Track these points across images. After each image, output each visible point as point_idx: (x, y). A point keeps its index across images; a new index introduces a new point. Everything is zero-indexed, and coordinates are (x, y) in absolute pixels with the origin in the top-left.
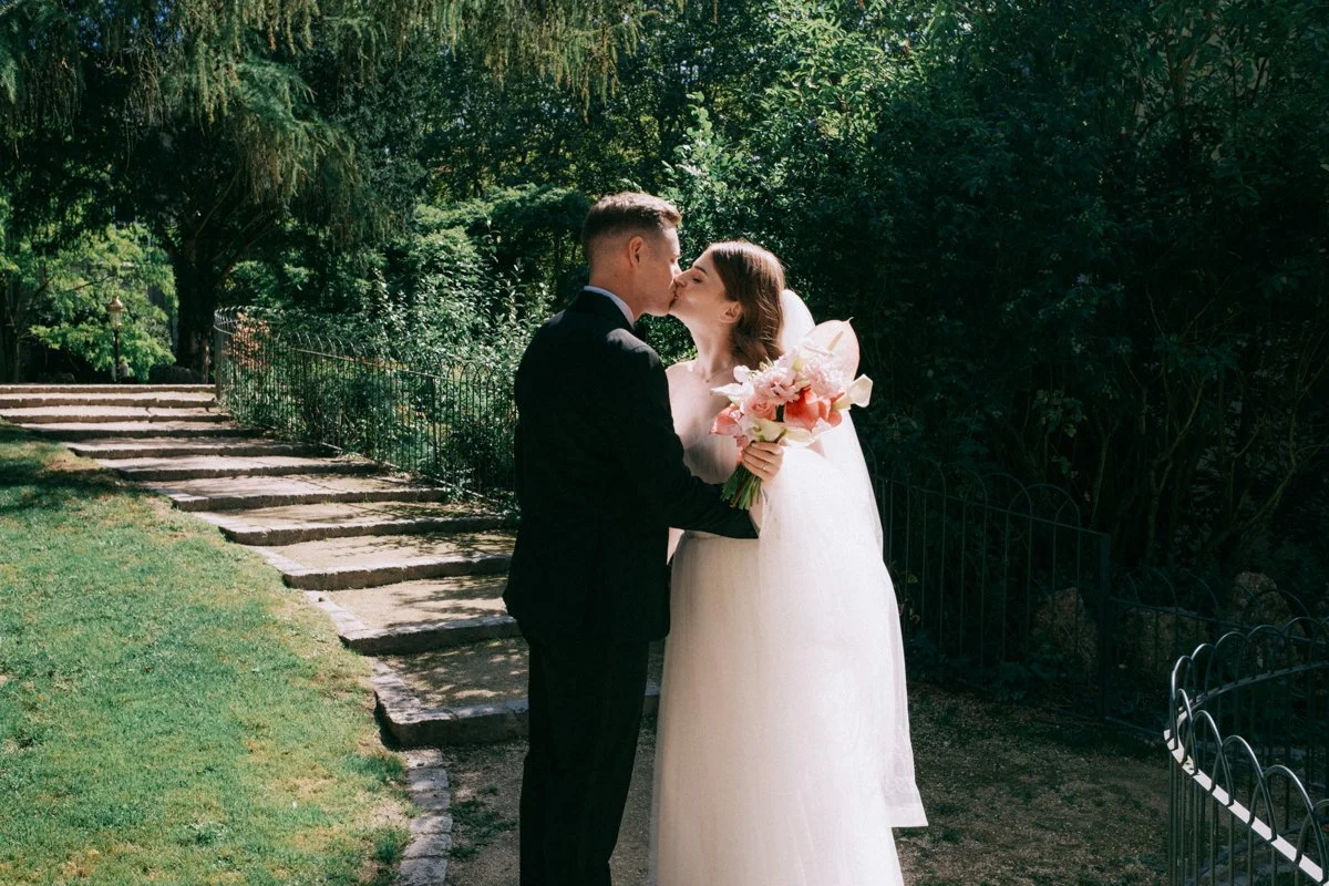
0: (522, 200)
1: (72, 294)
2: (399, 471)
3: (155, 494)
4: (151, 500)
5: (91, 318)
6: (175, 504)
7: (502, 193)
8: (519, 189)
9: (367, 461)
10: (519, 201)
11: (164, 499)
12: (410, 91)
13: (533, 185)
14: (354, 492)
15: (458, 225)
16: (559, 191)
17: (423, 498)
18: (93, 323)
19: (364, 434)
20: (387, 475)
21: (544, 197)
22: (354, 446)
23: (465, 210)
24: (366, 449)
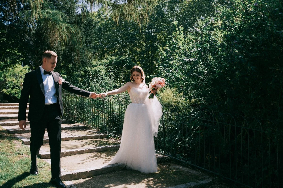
0: (116, 59)
1: (12, 82)
2: (93, 128)
3: (17, 139)
4: (15, 141)
5: (16, 87)
6: (23, 143)
7: (111, 58)
8: (115, 57)
9: (83, 125)
10: (115, 59)
11: (20, 141)
12: (91, 32)
13: (118, 56)
14: (80, 136)
15: (101, 65)
16: (124, 57)
17: (101, 137)
18: (17, 89)
19: (83, 117)
20: (90, 129)
21: (121, 58)
22: (80, 121)
23: (102, 62)
24: (83, 121)
